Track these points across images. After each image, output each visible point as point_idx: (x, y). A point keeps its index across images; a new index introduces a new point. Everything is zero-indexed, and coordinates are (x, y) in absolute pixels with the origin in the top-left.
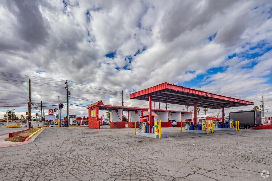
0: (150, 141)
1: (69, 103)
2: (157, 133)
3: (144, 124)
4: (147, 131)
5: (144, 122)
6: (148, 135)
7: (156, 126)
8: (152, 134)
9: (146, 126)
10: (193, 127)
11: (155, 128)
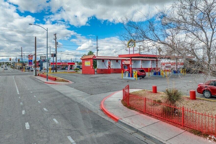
0: (132, 81)
1: (57, 52)
2: (135, 77)
3: (128, 72)
4: (129, 76)
5: (127, 71)
6: (130, 78)
7: (134, 74)
8: (132, 78)
9: (129, 73)
10: (155, 74)
11: (134, 75)
